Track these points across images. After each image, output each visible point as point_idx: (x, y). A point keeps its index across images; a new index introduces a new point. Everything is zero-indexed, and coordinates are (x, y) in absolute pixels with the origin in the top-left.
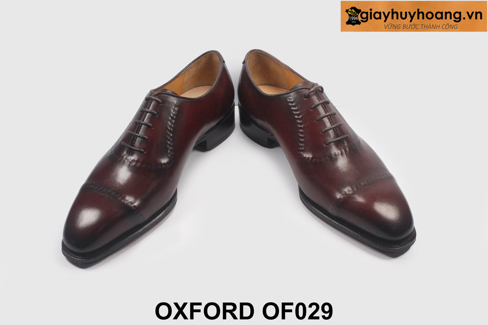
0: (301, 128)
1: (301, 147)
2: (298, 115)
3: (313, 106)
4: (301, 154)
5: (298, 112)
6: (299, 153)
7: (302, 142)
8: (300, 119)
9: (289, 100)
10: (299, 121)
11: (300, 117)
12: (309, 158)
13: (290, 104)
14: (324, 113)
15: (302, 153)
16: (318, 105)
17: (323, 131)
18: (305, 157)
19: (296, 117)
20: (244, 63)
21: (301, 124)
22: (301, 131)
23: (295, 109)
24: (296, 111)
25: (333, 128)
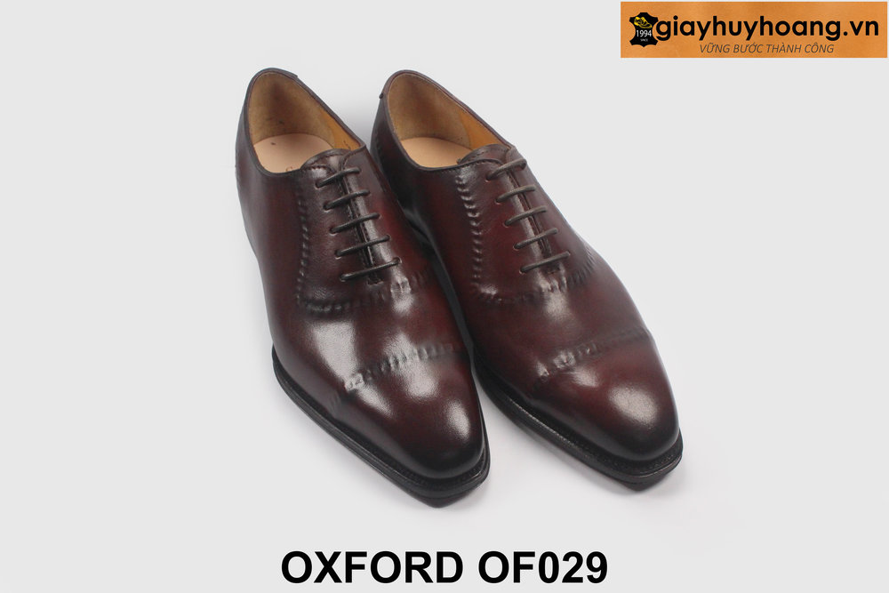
0: (477, 237)
1: (477, 273)
2: (474, 211)
3: (502, 196)
4: (475, 287)
5: (474, 207)
6: (472, 284)
7: (478, 264)
8: (476, 220)
9: (457, 182)
10: (474, 224)
11: (477, 215)
12: (490, 295)
13: (460, 190)
14: (522, 210)
15: (477, 284)
16: (513, 195)
17: (519, 244)
18: (483, 294)
19: (470, 215)
20: (382, 96)
21: (477, 229)
22: (477, 242)
23: (467, 199)
24: (470, 203)
25: (538, 240)
